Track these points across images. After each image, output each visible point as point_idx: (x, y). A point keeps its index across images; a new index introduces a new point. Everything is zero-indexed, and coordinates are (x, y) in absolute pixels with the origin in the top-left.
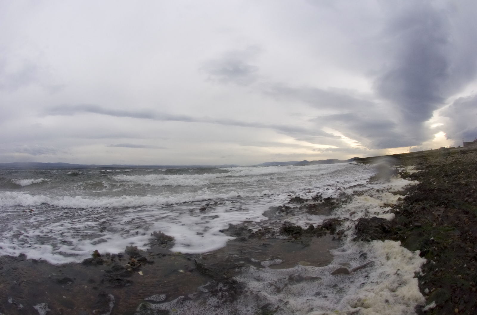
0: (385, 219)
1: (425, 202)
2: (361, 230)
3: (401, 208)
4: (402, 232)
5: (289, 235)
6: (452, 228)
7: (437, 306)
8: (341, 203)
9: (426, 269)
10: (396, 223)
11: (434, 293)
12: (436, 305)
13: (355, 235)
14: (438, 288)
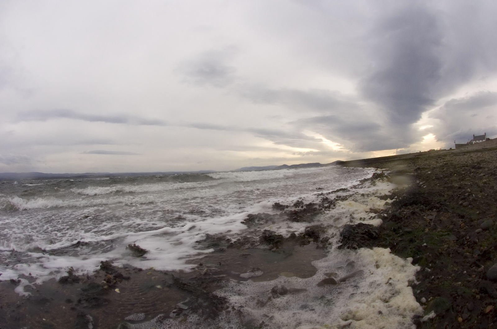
0: (372, 225)
1: (415, 206)
2: (346, 238)
3: (389, 213)
4: (391, 238)
5: (270, 244)
6: (446, 233)
7: (437, 316)
8: (323, 209)
9: (421, 277)
10: (384, 229)
11: (432, 302)
12: (435, 315)
13: (340, 243)
14: (436, 297)
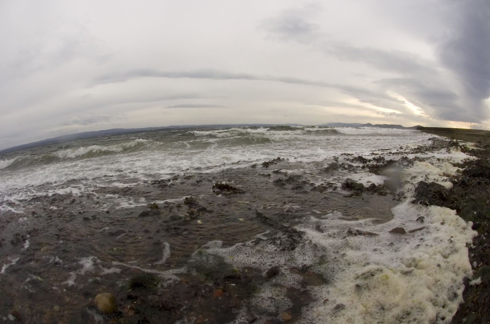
0: (444, 187)
1: (481, 178)
2: (420, 193)
3: (459, 179)
4: (458, 202)
9: (477, 242)
10: (453, 193)
11: (481, 268)
14: (485, 265)
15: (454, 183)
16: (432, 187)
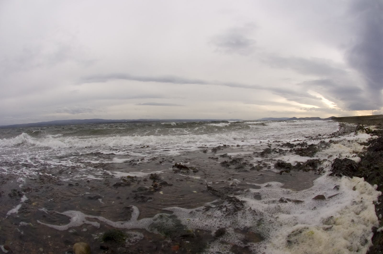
2: (335, 168)
3: (365, 154)
4: (365, 171)
9: (381, 200)
10: (361, 165)
13: (331, 172)
15: (362, 158)
16: (345, 162)
